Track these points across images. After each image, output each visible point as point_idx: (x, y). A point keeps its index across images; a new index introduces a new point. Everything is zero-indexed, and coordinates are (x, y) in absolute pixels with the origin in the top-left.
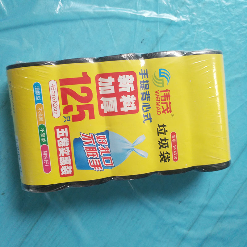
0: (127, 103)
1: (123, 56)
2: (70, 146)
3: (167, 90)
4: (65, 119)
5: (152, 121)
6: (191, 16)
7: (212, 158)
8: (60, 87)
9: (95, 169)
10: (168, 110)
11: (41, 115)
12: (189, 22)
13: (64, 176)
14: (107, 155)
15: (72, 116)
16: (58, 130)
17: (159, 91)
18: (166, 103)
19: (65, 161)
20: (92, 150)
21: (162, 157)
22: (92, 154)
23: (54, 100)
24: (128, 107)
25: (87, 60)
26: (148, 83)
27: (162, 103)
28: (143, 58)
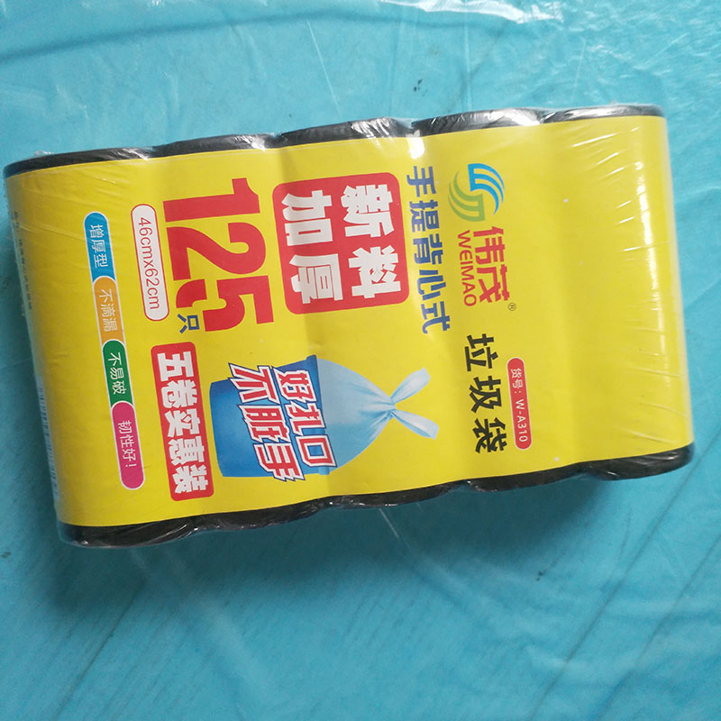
0: (372, 271)
1: (356, 127)
2: (198, 406)
3: (495, 230)
4: (183, 324)
5: (448, 326)
6: (565, 5)
7: (636, 437)
8: (165, 225)
9: (276, 476)
10: (498, 291)
11: (109, 311)
12: (559, 23)
13: (184, 496)
14: (313, 432)
15: (205, 312)
16: (161, 357)
17: (468, 232)
18: (493, 270)
19: (187, 450)
20: (267, 417)
21: (482, 435)
22: (266, 429)
23: (149, 267)
24: (373, 283)
25: (246, 140)
26: (435, 209)
27: (480, 271)
28: (418, 132)
